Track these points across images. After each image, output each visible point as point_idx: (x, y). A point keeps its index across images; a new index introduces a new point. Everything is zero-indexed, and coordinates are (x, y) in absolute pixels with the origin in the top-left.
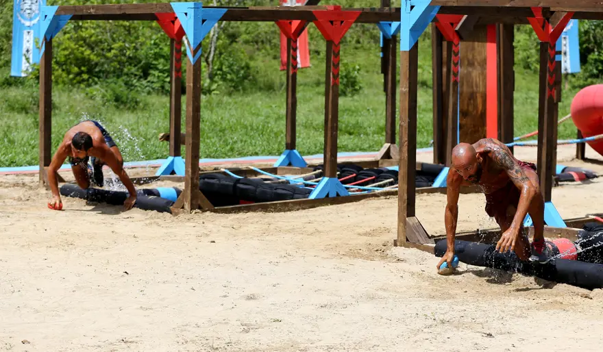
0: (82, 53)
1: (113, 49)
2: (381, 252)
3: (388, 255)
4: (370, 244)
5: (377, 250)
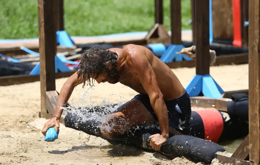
2: (25, 123)
3: (28, 127)
4: (23, 116)
5: (21, 122)
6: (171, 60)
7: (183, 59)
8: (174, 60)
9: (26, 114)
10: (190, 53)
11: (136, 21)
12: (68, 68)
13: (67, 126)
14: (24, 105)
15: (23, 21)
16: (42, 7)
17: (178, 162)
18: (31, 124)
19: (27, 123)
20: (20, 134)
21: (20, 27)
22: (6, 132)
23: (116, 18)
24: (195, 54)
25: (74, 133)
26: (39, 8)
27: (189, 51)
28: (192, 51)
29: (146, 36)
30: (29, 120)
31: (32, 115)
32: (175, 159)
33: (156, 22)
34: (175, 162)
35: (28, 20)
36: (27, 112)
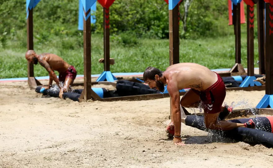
0: (114, 17)
1: (129, 14)
2: (160, 122)
3: (162, 125)
4: (159, 118)
5: (158, 122)
6: (247, 86)
7: (255, 85)
8: (249, 86)
9: (160, 117)
10: (262, 81)
11: (222, 61)
12: (184, 91)
13: (186, 125)
14: (158, 112)
15: (152, 61)
16: (172, 51)
17: (258, 147)
18: (165, 123)
19: (162, 122)
20: (158, 129)
21: (150, 64)
22: (149, 127)
23: (210, 60)
24: (265, 82)
25: (191, 129)
26: (170, 52)
27: (261, 80)
28: (263, 80)
29: (230, 71)
30: (162, 120)
31: (164, 118)
32: (256, 146)
33: (236, 63)
34: (256, 147)
35: (155, 60)
36: (161, 116)
